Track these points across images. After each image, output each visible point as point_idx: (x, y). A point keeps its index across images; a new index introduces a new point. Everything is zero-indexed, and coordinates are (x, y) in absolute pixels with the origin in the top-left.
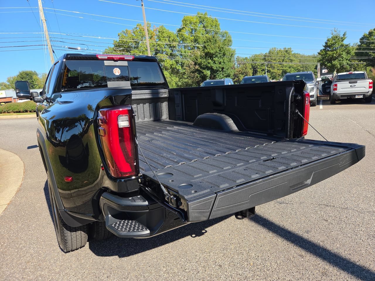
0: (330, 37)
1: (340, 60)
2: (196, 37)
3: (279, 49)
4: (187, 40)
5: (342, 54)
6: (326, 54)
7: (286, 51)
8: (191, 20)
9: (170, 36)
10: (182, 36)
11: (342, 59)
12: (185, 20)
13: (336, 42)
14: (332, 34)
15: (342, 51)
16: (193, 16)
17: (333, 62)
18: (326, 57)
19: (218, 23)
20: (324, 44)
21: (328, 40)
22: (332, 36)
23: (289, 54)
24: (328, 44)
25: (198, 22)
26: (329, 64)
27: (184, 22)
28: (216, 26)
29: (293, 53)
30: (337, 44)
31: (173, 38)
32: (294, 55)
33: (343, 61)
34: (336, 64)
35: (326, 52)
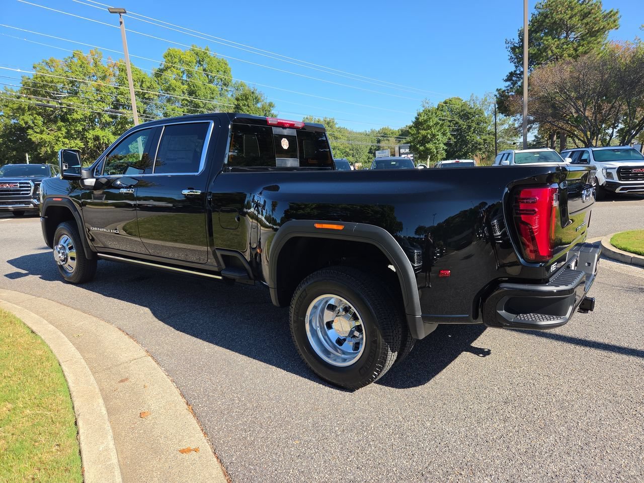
0: (421, 111)
1: (435, 143)
2: (192, 87)
3: (317, 119)
4: (175, 90)
5: (438, 135)
6: (419, 133)
7: (328, 123)
8: (182, 56)
9: (144, 80)
10: (167, 82)
11: (438, 141)
12: (169, 56)
13: (430, 119)
14: (424, 107)
15: (438, 131)
16: (184, 50)
17: (428, 146)
18: (418, 137)
19: (228, 67)
20: (414, 120)
21: (419, 115)
22: (424, 109)
23: (331, 127)
24: (420, 120)
25: (195, 61)
26: (422, 148)
27: (169, 58)
28: (224, 72)
29: (337, 126)
30: (431, 120)
31: (149, 85)
32: (340, 130)
33: (439, 144)
34: (431, 148)
35: (418, 131)
